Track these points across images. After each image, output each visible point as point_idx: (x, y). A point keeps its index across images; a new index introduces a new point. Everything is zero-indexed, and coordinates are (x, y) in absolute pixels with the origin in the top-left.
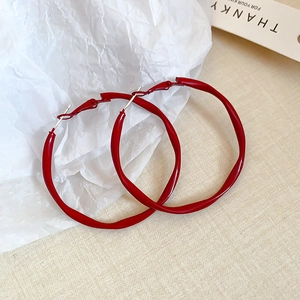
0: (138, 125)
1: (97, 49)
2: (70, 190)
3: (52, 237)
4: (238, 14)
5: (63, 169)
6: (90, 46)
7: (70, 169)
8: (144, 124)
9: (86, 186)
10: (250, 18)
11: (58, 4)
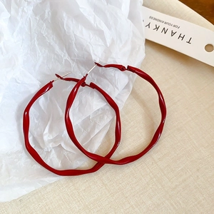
0: (98, 110)
1: (71, 62)
2: (55, 156)
3: (45, 187)
4: (165, 31)
5: (50, 143)
6: (66, 60)
7: (55, 142)
8: (103, 109)
9: (65, 153)
10: (173, 34)
11: (43, 33)
